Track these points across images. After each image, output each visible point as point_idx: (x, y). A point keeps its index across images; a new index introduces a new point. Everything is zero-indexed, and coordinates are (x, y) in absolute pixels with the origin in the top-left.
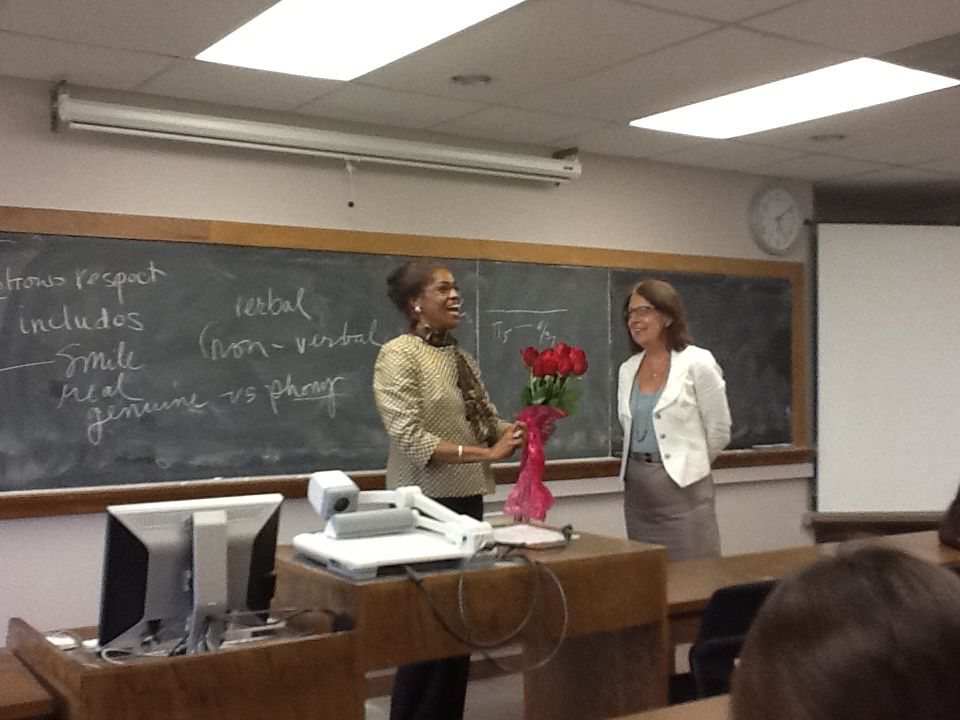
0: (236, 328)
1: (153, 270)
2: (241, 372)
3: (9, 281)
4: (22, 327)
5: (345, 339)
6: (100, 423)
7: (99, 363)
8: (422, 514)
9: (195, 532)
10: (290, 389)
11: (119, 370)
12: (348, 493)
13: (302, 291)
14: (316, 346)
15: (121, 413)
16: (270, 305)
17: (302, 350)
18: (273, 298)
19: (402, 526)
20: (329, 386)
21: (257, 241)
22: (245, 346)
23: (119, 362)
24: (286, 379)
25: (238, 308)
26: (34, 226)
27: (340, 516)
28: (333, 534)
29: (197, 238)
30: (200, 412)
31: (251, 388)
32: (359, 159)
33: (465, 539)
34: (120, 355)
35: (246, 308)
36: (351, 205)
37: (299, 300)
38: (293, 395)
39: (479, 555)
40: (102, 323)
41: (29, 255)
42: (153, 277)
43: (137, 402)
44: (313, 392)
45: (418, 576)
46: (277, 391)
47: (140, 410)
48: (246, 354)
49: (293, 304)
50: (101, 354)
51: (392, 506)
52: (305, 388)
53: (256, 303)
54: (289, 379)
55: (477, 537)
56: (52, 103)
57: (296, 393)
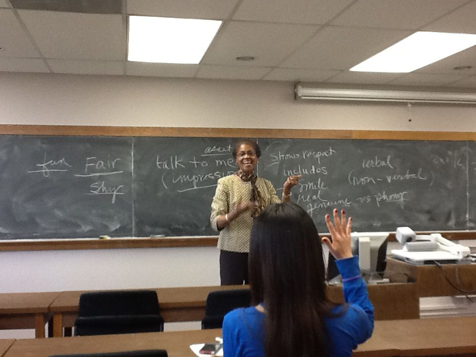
0: (363, 172)
1: (331, 150)
2: (365, 190)
3: (280, 156)
4: (285, 174)
5: (408, 176)
6: (312, 209)
7: (311, 187)
8: (442, 244)
9: (359, 244)
10: (385, 197)
11: (319, 189)
12: (412, 236)
13: (389, 157)
14: (395, 179)
15: (319, 206)
16: (376, 163)
17: (389, 181)
18: (378, 160)
19: (434, 248)
20: (401, 196)
21: (371, 137)
22: (366, 179)
23: (319, 186)
24: (383, 193)
25: (363, 165)
26: (288, 136)
27: (409, 243)
28: (407, 250)
29: (347, 137)
30: (348, 206)
31: (369, 196)
32: (413, 101)
33: (458, 253)
34: (319, 183)
35: (366, 165)
36: (410, 120)
37: (388, 160)
38: (386, 200)
39: (465, 259)
40: (312, 171)
41: (287, 147)
42: (331, 153)
43: (324, 202)
44: (394, 198)
45: (439, 265)
46: (379, 198)
47: (326, 205)
48: (367, 183)
49: (386, 163)
50: (312, 183)
51: (429, 241)
52: (391, 196)
53: (370, 163)
54: (384, 193)
55: (464, 252)
56: (295, 89)
57: (387, 199)
